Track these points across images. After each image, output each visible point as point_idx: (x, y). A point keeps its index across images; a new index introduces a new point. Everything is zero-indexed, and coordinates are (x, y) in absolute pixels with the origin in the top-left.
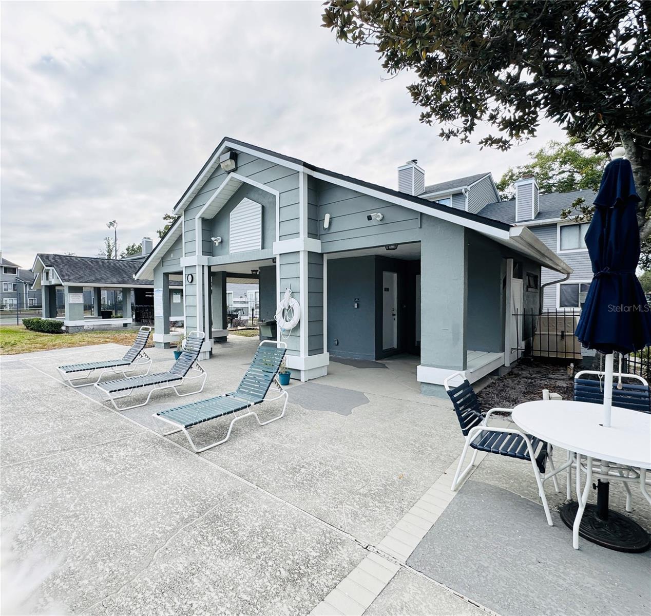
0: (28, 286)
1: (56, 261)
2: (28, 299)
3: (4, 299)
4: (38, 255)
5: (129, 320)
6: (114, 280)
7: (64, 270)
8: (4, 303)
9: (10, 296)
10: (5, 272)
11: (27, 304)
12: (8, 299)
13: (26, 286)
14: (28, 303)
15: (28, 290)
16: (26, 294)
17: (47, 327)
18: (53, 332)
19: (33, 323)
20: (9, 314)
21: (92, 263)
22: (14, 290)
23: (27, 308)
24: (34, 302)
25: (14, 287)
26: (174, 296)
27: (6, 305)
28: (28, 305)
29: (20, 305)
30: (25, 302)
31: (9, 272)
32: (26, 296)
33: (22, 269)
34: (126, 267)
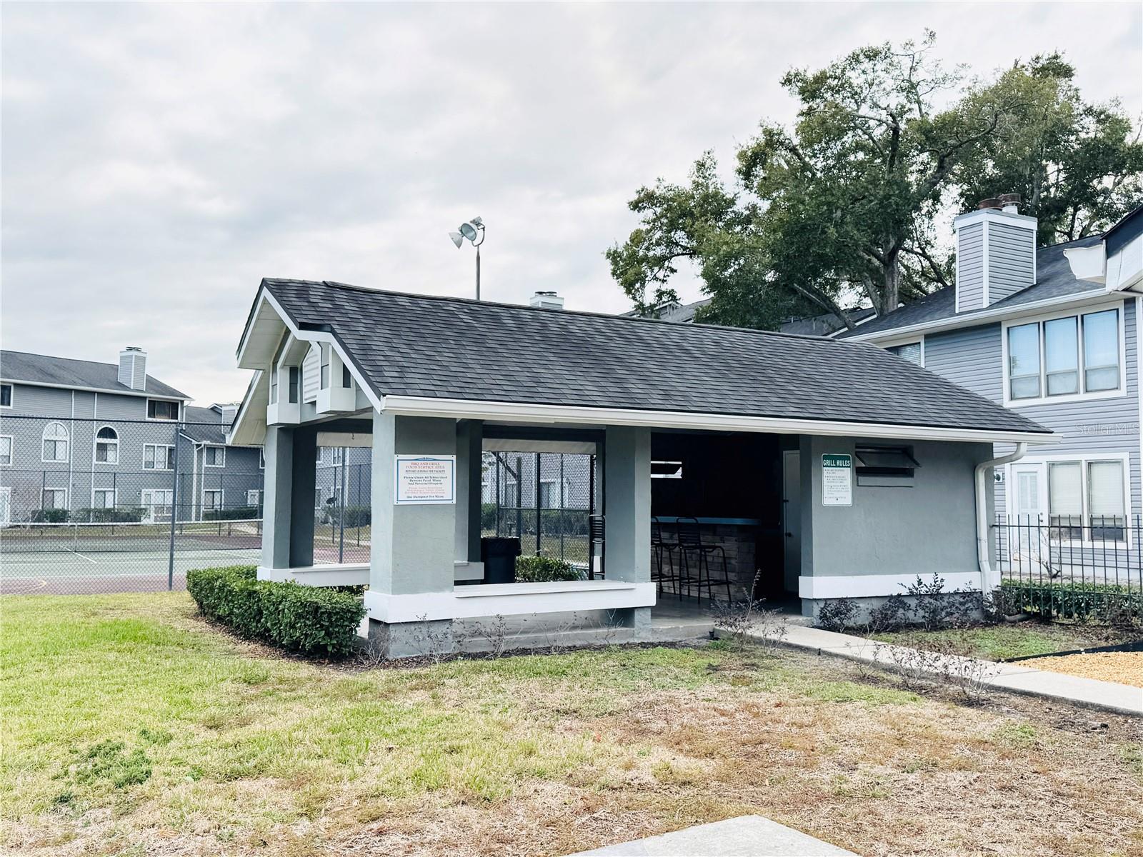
0: (205, 454)
1: (337, 308)
2: (203, 491)
3: (144, 491)
4: (264, 283)
5: (644, 593)
6: (590, 389)
7: (376, 344)
8: (143, 502)
9: (160, 480)
10: (151, 414)
11: (198, 505)
12: (152, 491)
13: (200, 452)
14: (203, 502)
15: (204, 465)
16: (199, 475)
17: (292, 626)
18: (317, 654)
19: (226, 594)
20: (151, 538)
21: (475, 319)
22: (170, 465)
23: (197, 518)
24: (217, 501)
25: (170, 456)
26: (826, 471)
27: (146, 509)
28: (203, 509)
29: (181, 507)
30: (194, 502)
31: (162, 413)
32: (199, 482)
33: (193, 404)
34: (610, 338)
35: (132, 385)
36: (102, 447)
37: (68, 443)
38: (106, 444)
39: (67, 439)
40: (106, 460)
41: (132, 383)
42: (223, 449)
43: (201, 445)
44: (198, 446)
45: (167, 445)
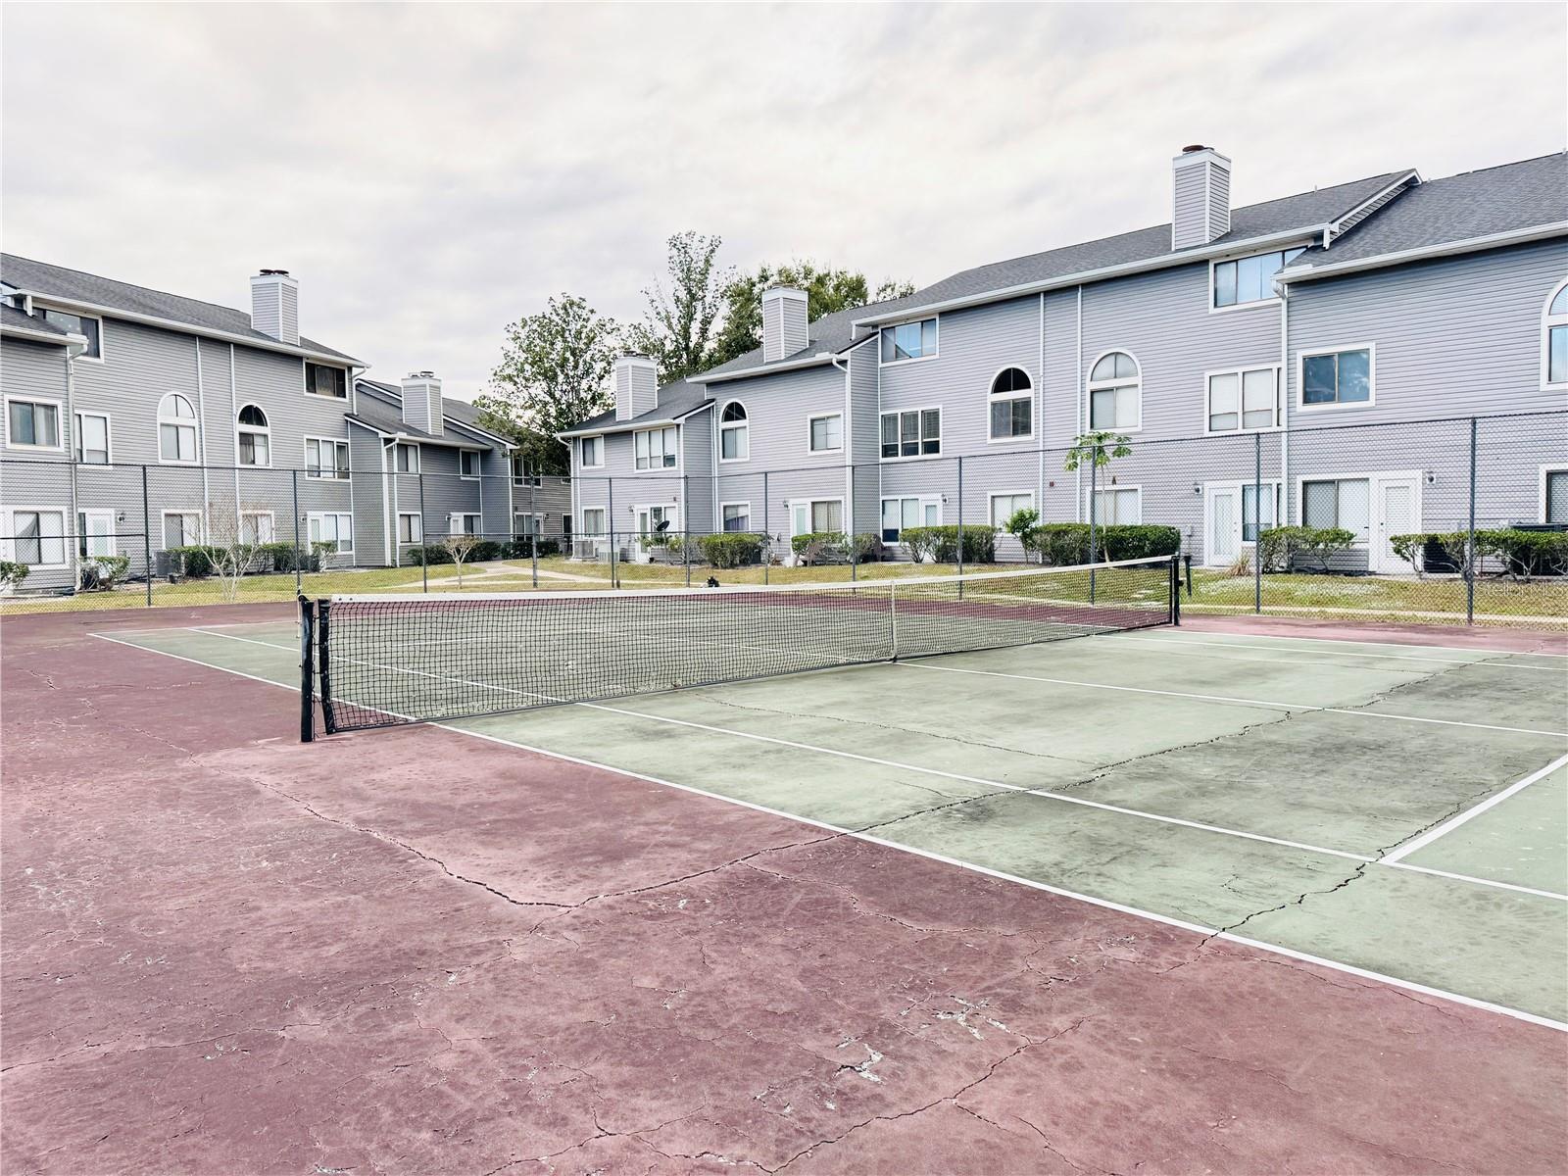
35: (281, 334)
36: (246, 439)
37: (197, 429)
38: (252, 435)
39: (195, 423)
40: (253, 462)
41: (281, 331)
42: (416, 447)
43: (394, 440)
44: (388, 441)
45: (335, 440)
